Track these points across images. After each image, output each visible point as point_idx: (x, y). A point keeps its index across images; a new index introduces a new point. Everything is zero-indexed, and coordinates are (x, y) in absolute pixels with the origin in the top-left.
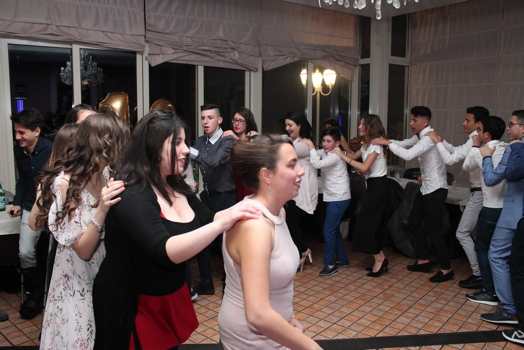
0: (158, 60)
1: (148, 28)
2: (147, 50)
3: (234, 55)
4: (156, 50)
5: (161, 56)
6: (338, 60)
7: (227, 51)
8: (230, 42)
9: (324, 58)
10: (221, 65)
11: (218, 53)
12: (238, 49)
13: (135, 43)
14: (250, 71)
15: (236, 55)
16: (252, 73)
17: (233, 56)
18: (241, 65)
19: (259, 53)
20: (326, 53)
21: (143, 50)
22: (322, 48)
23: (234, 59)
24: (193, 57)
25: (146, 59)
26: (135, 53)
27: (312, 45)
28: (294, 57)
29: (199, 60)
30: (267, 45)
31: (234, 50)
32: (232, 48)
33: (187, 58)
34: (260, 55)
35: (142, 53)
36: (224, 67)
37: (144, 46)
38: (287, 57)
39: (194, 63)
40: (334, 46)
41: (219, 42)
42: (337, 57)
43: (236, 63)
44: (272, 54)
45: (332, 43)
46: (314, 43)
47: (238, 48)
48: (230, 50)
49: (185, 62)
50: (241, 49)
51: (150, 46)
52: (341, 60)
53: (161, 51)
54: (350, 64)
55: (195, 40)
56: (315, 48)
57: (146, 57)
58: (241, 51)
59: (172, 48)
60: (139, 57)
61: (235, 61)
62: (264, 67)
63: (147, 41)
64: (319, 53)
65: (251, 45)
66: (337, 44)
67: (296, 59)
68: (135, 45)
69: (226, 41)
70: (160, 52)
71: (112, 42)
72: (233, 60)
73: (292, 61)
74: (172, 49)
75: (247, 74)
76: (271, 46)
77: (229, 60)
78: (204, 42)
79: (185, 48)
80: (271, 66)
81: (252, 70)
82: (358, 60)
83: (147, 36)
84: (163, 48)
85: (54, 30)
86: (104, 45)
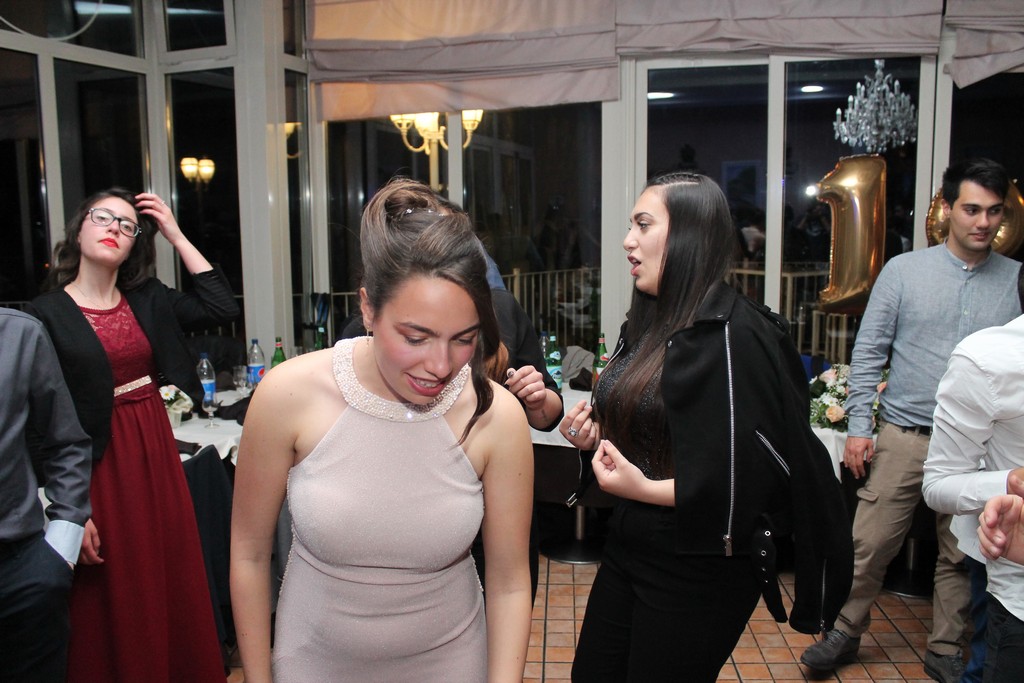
0: (978, 72)
2: (950, 46)
4: (975, 45)
5: (988, 59)
13: (916, 36)
21: (935, 50)
25: (947, 71)
26: (916, 59)
35: (937, 58)
37: (940, 40)
51: (958, 38)
53: (989, 44)
57: (946, 67)
60: (926, 71)
63: (952, 27)
68: (919, 40)
70: (984, 49)
71: (859, 40)
74: (1020, 36)
83: (948, 13)
84: (996, 39)
85: (728, 30)
86: (836, 47)
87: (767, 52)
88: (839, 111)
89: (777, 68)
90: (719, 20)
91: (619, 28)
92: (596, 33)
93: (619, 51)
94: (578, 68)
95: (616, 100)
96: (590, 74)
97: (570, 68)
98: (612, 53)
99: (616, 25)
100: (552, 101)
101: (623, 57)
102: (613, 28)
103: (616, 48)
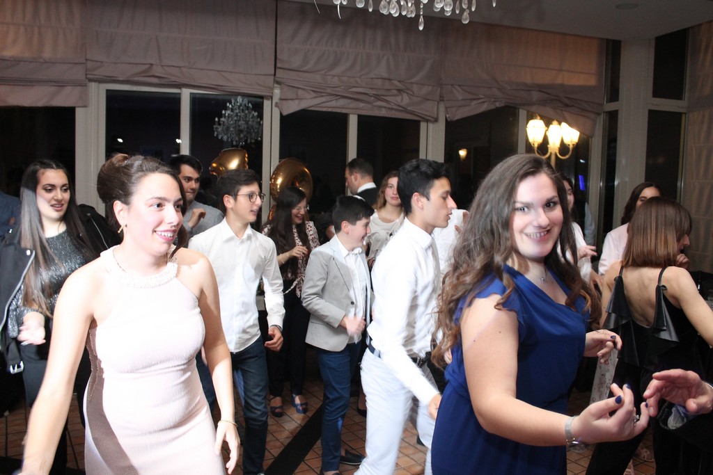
0: (292, 107)
1: (278, 65)
2: (277, 92)
3: (402, 99)
4: (290, 94)
5: (297, 101)
6: (567, 106)
7: (391, 94)
8: (394, 82)
9: (543, 103)
10: (383, 113)
11: (378, 97)
12: (407, 91)
13: (261, 85)
14: (427, 121)
15: (405, 100)
16: (431, 125)
17: (399, 100)
18: (412, 113)
19: (441, 97)
20: (548, 96)
21: (271, 94)
22: (541, 88)
23: (402, 104)
24: (342, 102)
25: (277, 105)
26: (262, 97)
27: (526, 85)
28: (494, 101)
29: (351, 106)
30: (452, 85)
31: (402, 93)
32: (399, 90)
33: (334, 103)
34: (442, 99)
35: (270, 98)
36: (387, 116)
37: (272, 89)
38: (484, 102)
39: (344, 111)
40: (562, 85)
41: (380, 82)
42: (567, 101)
43: (406, 111)
44: (460, 98)
45: (559, 81)
46: (529, 80)
47: (408, 89)
48: (395, 92)
49: (330, 110)
50: (412, 91)
51: (281, 89)
52: (573, 106)
53: (297, 94)
54: (588, 111)
55: (345, 79)
56: (529, 88)
57: (276, 103)
58: (411, 93)
59: (314, 91)
60: (267, 104)
61: (403, 107)
62: (447, 116)
63: (278, 83)
64: (535, 95)
65: (429, 85)
66: (566, 83)
67: (498, 105)
68: (262, 88)
69: (390, 80)
70: (295, 97)
71: (229, 84)
72: (399, 106)
73: (493, 107)
74: (311, 92)
75: (423, 125)
76: (459, 86)
77: (394, 107)
78: (357, 83)
79: (329, 91)
80: (459, 114)
81: (430, 121)
82: (602, 105)
83: (277, 75)
84: (300, 92)
85: (157, 71)
86: (219, 87)
87: (180, 86)
88: (217, 119)
89: (186, 95)
90: (152, 65)
91: (88, 62)
92: (73, 63)
93: (88, 76)
94: (60, 84)
95: (85, 106)
96: (68, 89)
97: (54, 84)
98: (83, 77)
99: (86, 60)
100: (40, 104)
101: (91, 80)
102: (84, 61)
103: (86, 75)
